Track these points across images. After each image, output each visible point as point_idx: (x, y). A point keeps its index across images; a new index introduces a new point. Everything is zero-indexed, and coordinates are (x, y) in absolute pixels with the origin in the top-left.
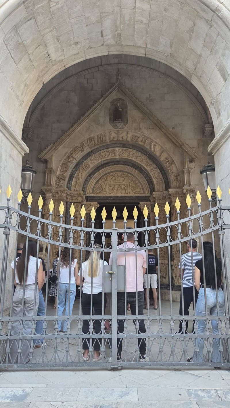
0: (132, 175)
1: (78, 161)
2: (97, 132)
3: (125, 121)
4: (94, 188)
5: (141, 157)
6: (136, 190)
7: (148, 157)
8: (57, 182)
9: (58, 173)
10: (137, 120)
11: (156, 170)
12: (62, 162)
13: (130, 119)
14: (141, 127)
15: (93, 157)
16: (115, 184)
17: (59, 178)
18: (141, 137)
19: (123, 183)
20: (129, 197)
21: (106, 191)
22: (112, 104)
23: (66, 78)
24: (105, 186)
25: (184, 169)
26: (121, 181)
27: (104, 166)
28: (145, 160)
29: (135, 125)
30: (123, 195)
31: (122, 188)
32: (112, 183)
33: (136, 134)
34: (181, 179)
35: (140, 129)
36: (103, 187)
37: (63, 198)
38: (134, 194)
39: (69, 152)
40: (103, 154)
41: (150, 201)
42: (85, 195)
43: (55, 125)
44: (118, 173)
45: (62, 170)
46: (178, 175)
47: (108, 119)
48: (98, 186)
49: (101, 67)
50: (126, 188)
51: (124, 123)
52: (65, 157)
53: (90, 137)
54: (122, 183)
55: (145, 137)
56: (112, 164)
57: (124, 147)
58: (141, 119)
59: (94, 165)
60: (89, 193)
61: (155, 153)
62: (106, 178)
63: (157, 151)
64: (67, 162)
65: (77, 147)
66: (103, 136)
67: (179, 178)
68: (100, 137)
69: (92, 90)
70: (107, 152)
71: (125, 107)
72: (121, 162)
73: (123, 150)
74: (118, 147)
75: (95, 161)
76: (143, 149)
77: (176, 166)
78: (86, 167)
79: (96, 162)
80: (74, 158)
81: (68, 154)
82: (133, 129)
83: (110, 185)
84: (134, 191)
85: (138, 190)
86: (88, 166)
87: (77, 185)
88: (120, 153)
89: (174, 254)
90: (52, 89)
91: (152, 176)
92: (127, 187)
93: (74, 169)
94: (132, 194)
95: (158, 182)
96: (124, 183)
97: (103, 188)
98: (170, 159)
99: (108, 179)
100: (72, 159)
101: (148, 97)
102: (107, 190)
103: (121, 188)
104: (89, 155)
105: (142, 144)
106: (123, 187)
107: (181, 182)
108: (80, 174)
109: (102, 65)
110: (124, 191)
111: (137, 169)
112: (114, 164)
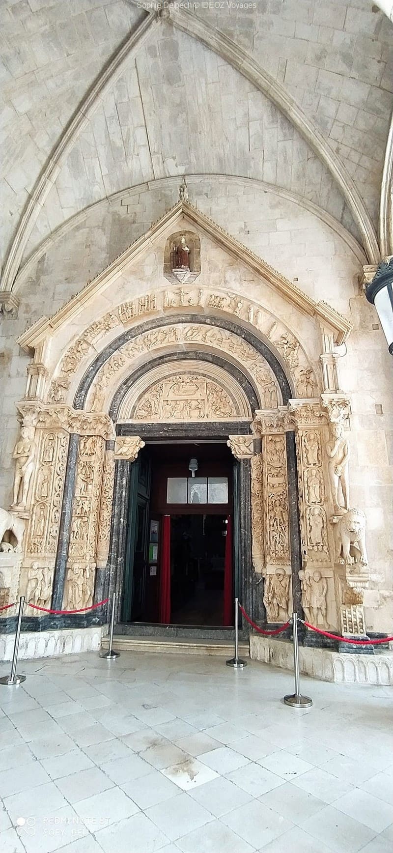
0: (214, 379)
1: (100, 351)
2: (138, 293)
3: (195, 270)
4: (134, 408)
5: (229, 340)
6: (221, 410)
7: (244, 338)
8: (52, 392)
9: (57, 374)
10: (220, 267)
11: (262, 364)
12: (66, 353)
13: (204, 266)
14: (228, 278)
15: (132, 345)
16: (177, 398)
17: (57, 385)
18: (228, 298)
19: (195, 396)
20: (206, 424)
21: (159, 412)
22: (171, 242)
23: (89, 207)
24: (157, 403)
25: (321, 356)
26: (191, 393)
27: (157, 363)
28: (238, 347)
29: (215, 275)
30: (195, 420)
31: (193, 407)
32: (172, 396)
33: (217, 294)
34: (318, 379)
35: (226, 282)
36: (153, 405)
37: (60, 425)
38: (218, 417)
39: (80, 335)
40: (152, 338)
41: (251, 432)
42: (114, 422)
43: (60, 288)
44: (185, 377)
45: (63, 369)
46: (310, 371)
47: (161, 267)
48: (142, 404)
49: (153, 183)
50: (200, 406)
51: (193, 273)
52: (73, 344)
53: (123, 303)
54: (193, 396)
55: (236, 297)
56: (172, 358)
57: (194, 322)
58: (227, 265)
59: (134, 358)
60: (124, 418)
61: (257, 328)
62: (159, 388)
63: (262, 324)
64: (75, 352)
65: (98, 324)
66: (150, 300)
67: (312, 378)
68: (145, 302)
69: (134, 222)
70: (160, 333)
71: (195, 244)
72: (191, 354)
73: (194, 328)
74: (183, 322)
75: (136, 352)
76: (233, 324)
77: (305, 353)
78: (117, 365)
79: (139, 355)
80: (89, 344)
81: (77, 338)
82: (211, 283)
83: (167, 401)
84: (218, 413)
85: (227, 410)
86: (120, 362)
87: (96, 400)
88: (187, 333)
89: (305, 552)
90: (60, 226)
91: (253, 377)
92: (203, 403)
93: (92, 368)
94: (214, 419)
95: (267, 390)
96: (197, 396)
97: (153, 408)
98: (290, 338)
99: (163, 390)
100: (85, 346)
101: (243, 227)
102: (160, 410)
103: (190, 407)
104: (123, 339)
105: (230, 311)
106: (194, 403)
107: (316, 385)
108: (104, 378)
109: (154, 180)
110: (195, 413)
111: (223, 367)
112: (175, 357)
